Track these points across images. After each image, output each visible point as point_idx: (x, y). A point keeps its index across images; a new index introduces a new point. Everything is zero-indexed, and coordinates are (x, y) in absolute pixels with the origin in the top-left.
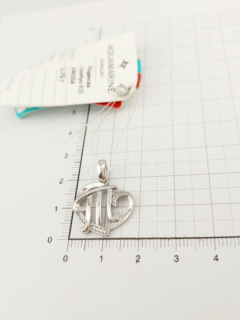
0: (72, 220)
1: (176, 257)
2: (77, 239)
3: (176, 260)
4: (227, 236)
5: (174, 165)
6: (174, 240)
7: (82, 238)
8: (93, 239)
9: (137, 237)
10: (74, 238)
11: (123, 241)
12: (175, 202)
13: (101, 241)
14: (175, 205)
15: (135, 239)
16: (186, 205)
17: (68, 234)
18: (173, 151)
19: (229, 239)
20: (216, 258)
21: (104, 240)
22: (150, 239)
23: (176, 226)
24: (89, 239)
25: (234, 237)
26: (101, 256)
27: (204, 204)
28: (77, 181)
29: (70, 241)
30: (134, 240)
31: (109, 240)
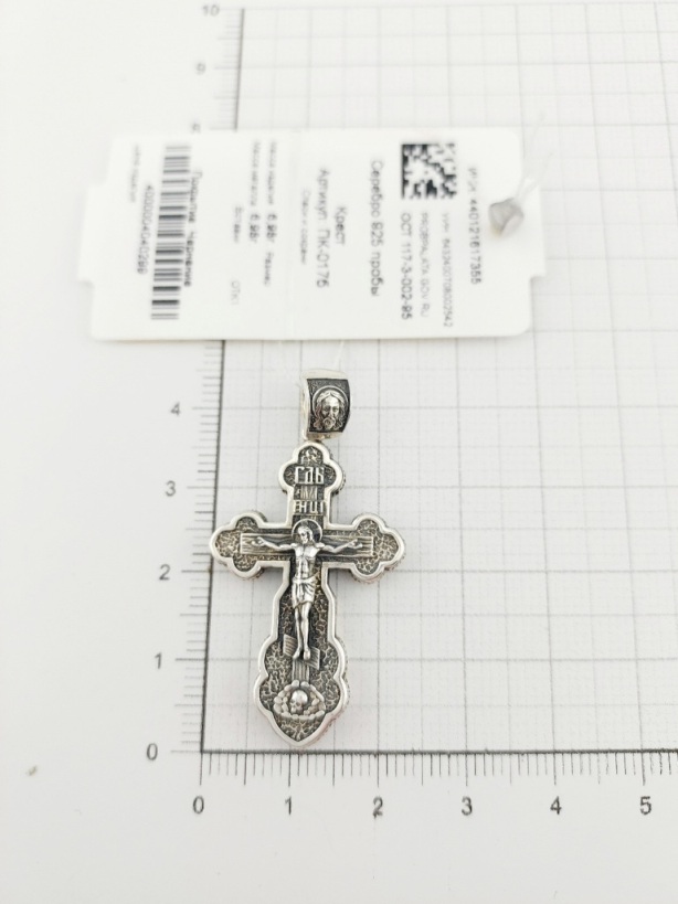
0: (204, 696)
1: (467, 802)
2: (224, 752)
3: (467, 810)
4: (581, 748)
5: (461, 537)
6: (462, 757)
7: (235, 748)
8: (263, 753)
9: (373, 748)
10: (214, 748)
11: (338, 758)
12: (464, 650)
13: (286, 758)
14: (465, 661)
15: (369, 753)
16: (490, 660)
17: (198, 738)
18: (460, 495)
19: (586, 756)
20: (556, 806)
21: (293, 756)
22: (405, 753)
23: (466, 719)
24: (255, 753)
25: (597, 752)
26: (287, 798)
27: (532, 660)
28: (207, 575)
29: (206, 757)
30: (365, 758)
31: (305, 757)
